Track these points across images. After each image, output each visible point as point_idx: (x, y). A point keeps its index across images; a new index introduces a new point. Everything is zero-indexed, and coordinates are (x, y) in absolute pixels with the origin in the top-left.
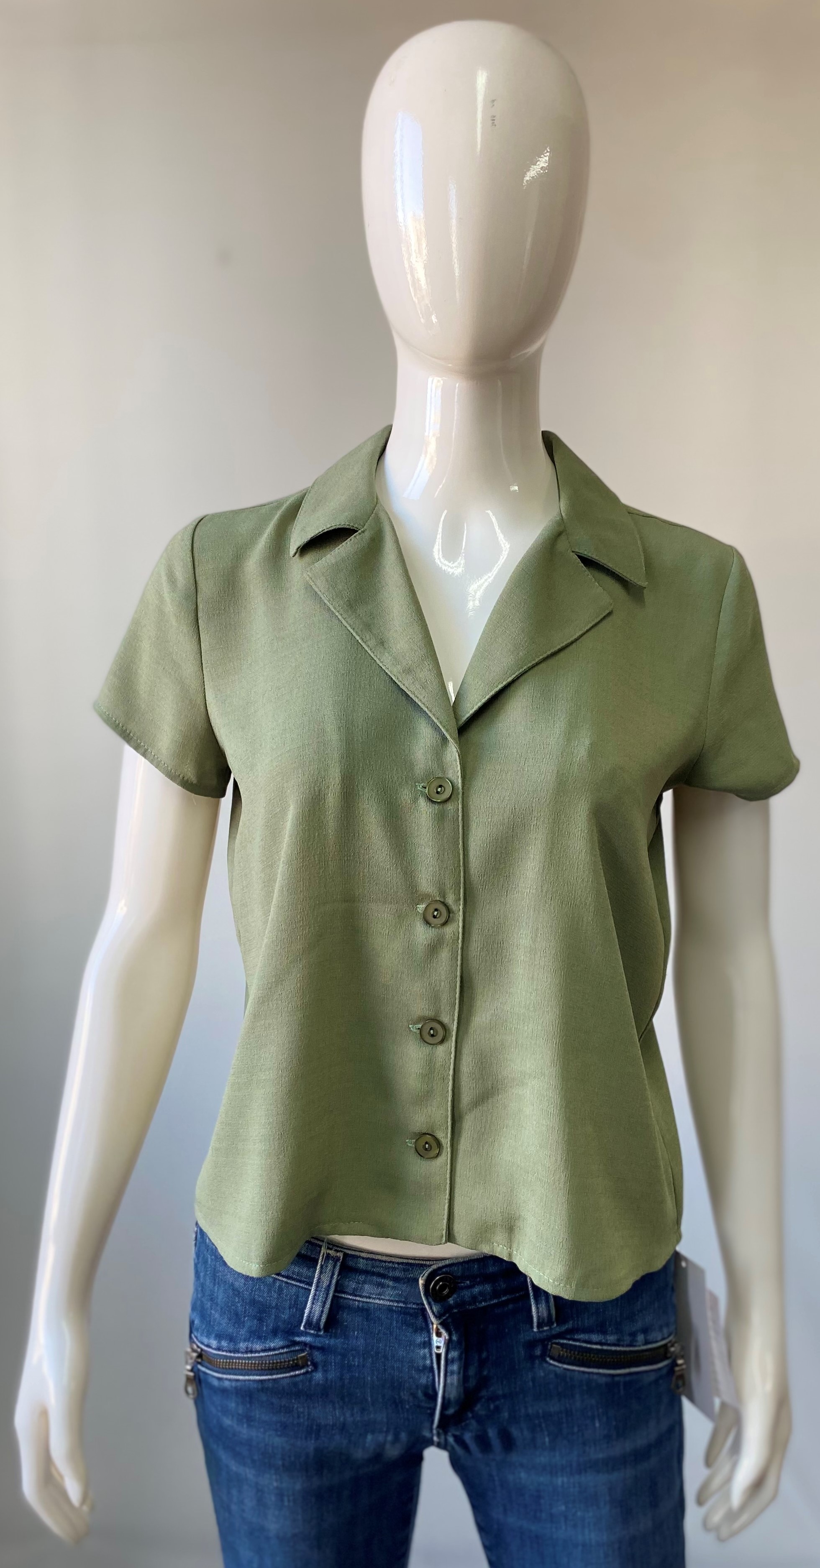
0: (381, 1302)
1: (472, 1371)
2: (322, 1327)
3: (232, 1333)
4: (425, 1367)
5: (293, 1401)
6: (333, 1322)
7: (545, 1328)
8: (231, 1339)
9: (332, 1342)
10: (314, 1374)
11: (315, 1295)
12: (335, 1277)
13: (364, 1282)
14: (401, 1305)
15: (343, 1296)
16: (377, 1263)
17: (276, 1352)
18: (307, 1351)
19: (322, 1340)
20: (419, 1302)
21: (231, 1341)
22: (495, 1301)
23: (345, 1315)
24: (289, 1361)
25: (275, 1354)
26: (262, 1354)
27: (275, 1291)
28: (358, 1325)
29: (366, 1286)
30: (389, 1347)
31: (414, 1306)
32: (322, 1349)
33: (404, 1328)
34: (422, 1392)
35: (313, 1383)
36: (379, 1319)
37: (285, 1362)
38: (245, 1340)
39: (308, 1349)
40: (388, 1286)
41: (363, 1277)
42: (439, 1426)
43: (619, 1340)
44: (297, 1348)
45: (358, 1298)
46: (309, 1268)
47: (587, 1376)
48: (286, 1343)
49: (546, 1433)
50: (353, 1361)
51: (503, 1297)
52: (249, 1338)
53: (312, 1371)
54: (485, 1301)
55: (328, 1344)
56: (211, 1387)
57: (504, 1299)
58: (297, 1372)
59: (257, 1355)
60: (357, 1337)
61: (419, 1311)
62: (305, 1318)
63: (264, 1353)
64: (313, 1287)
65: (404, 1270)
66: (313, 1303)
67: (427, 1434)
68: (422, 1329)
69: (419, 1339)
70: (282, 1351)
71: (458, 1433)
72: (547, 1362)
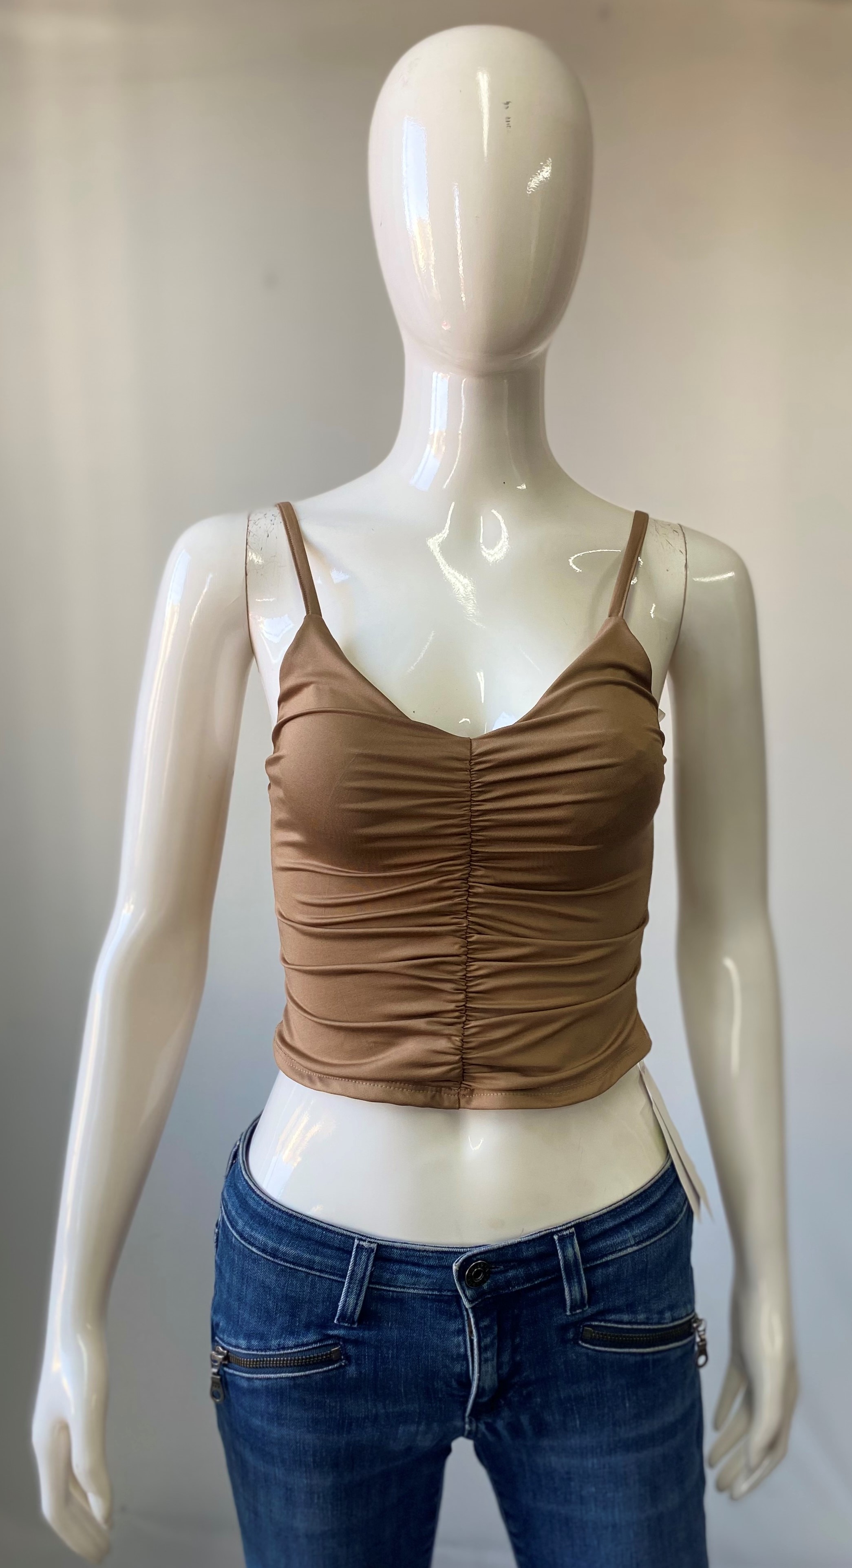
1: (506, 1358)
3: (263, 1331)
4: (459, 1355)
5: (326, 1396)
6: (367, 1313)
10: (347, 1368)
18: (340, 1345)
20: (452, 1288)
22: (528, 1285)
24: (321, 1356)
25: (309, 1350)
26: (294, 1350)
27: (308, 1286)
28: (392, 1316)
30: (423, 1337)
33: (438, 1316)
34: (455, 1381)
35: (347, 1377)
36: (414, 1308)
37: (318, 1356)
38: (277, 1338)
39: (341, 1343)
42: (470, 1415)
44: (330, 1342)
47: (618, 1356)
48: (319, 1337)
49: (577, 1416)
50: (388, 1353)
52: (281, 1335)
53: (346, 1365)
56: (238, 1388)
61: (453, 1297)
63: (297, 1348)
67: (459, 1423)
70: (314, 1346)
71: (490, 1420)
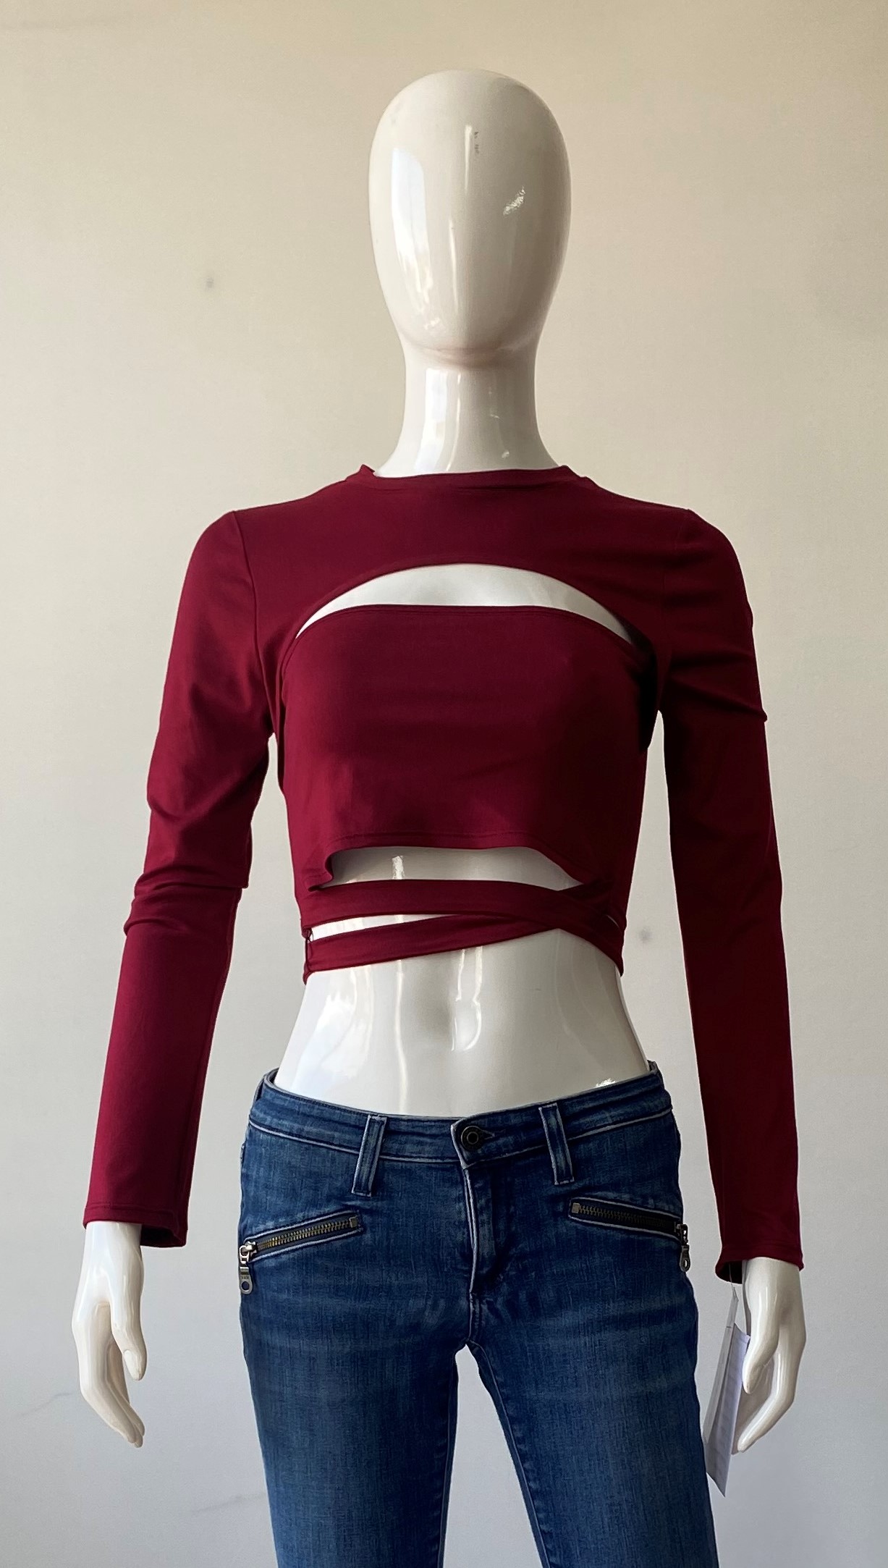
0: (422, 1160)
1: (501, 1225)
2: (370, 1187)
3: (289, 1207)
4: (460, 1222)
5: (345, 1263)
6: (378, 1183)
7: (565, 1182)
8: (288, 1213)
9: (380, 1204)
10: (364, 1235)
11: (363, 1157)
12: (381, 1138)
13: (406, 1143)
14: (439, 1161)
15: (388, 1157)
16: (417, 1123)
17: (331, 1216)
18: (357, 1214)
19: (370, 1202)
20: (454, 1155)
21: (288, 1216)
22: (518, 1152)
23: (390, 1177)
24: (342, 1223)
25: (330, 1218)
27: (328, 1161)
28: (402, 1186)
29: (408, 1146)
30: (429, 1203)
31: (450, 1161)
32: (371, 1212)
34: (458, 1249)
35: (363, 1244)
36: (421, 1177)
37: (338, 1224)
38: (302, 1211)
39: (358, 1212)
40: (427, 1143)
41: (405, 1137)
42: (473, 1290)
43: (631, 1199)
44: (349, 1211)
45: (401, 1159)
46: (357, 1135)
47: (604, 1231)
48: (339, 1207)
50: (398, 1221)
51: (525, 1148)
53: (362, 1233)
54: (508, 1153)
55: (377, 1207)
56: (267, 1271)
57: (525, 1150)
58: (348, 1233)
59: (313, 1221)
60: (401, 1198)
61: (456, 1166)
62: (355, 1180)
63: (319, 1218)
64: (361, 1153)
65: (440, 1127)
66: (361, 1165)
67: (464, 1303)
68: (457, 1183)
69: (455, 1193)
70: (335, 1214)
71: (491, 1298)
72: (568, 1219)
